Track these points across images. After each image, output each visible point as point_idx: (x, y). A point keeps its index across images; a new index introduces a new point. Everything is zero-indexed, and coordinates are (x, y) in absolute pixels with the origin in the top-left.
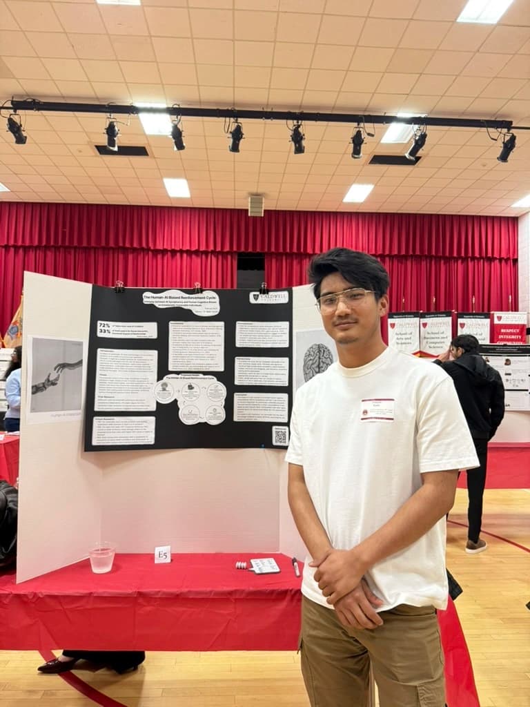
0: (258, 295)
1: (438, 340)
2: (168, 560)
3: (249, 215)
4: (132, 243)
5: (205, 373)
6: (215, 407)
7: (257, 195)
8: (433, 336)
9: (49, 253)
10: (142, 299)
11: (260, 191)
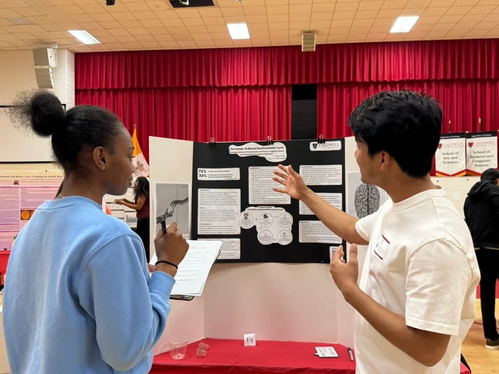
0: (316, 145)
1: (484, 159)
2: (254, 344)
3: (302, 51)
4: (201, 82)
5: (276, 206)
6: (285, 232)
7: (309, 32)
8: (478, 155)
9: (133, 94)
10: (229, 151)
11: (312, 28)
